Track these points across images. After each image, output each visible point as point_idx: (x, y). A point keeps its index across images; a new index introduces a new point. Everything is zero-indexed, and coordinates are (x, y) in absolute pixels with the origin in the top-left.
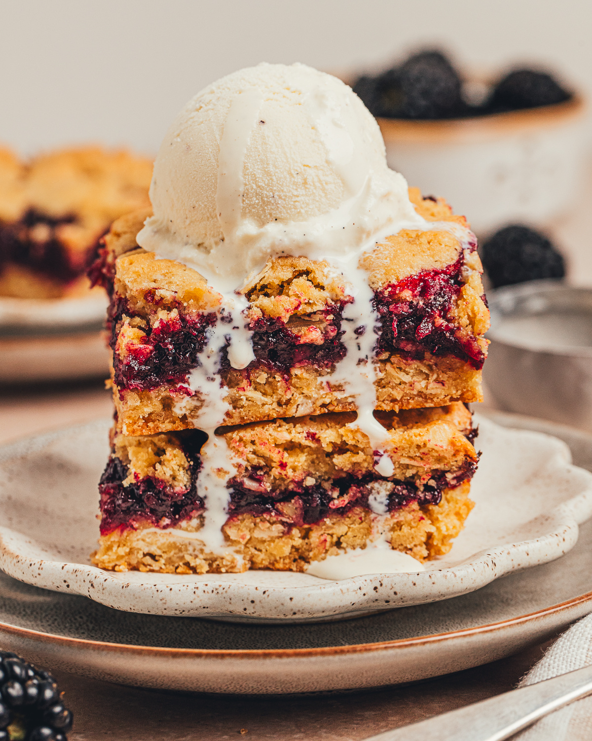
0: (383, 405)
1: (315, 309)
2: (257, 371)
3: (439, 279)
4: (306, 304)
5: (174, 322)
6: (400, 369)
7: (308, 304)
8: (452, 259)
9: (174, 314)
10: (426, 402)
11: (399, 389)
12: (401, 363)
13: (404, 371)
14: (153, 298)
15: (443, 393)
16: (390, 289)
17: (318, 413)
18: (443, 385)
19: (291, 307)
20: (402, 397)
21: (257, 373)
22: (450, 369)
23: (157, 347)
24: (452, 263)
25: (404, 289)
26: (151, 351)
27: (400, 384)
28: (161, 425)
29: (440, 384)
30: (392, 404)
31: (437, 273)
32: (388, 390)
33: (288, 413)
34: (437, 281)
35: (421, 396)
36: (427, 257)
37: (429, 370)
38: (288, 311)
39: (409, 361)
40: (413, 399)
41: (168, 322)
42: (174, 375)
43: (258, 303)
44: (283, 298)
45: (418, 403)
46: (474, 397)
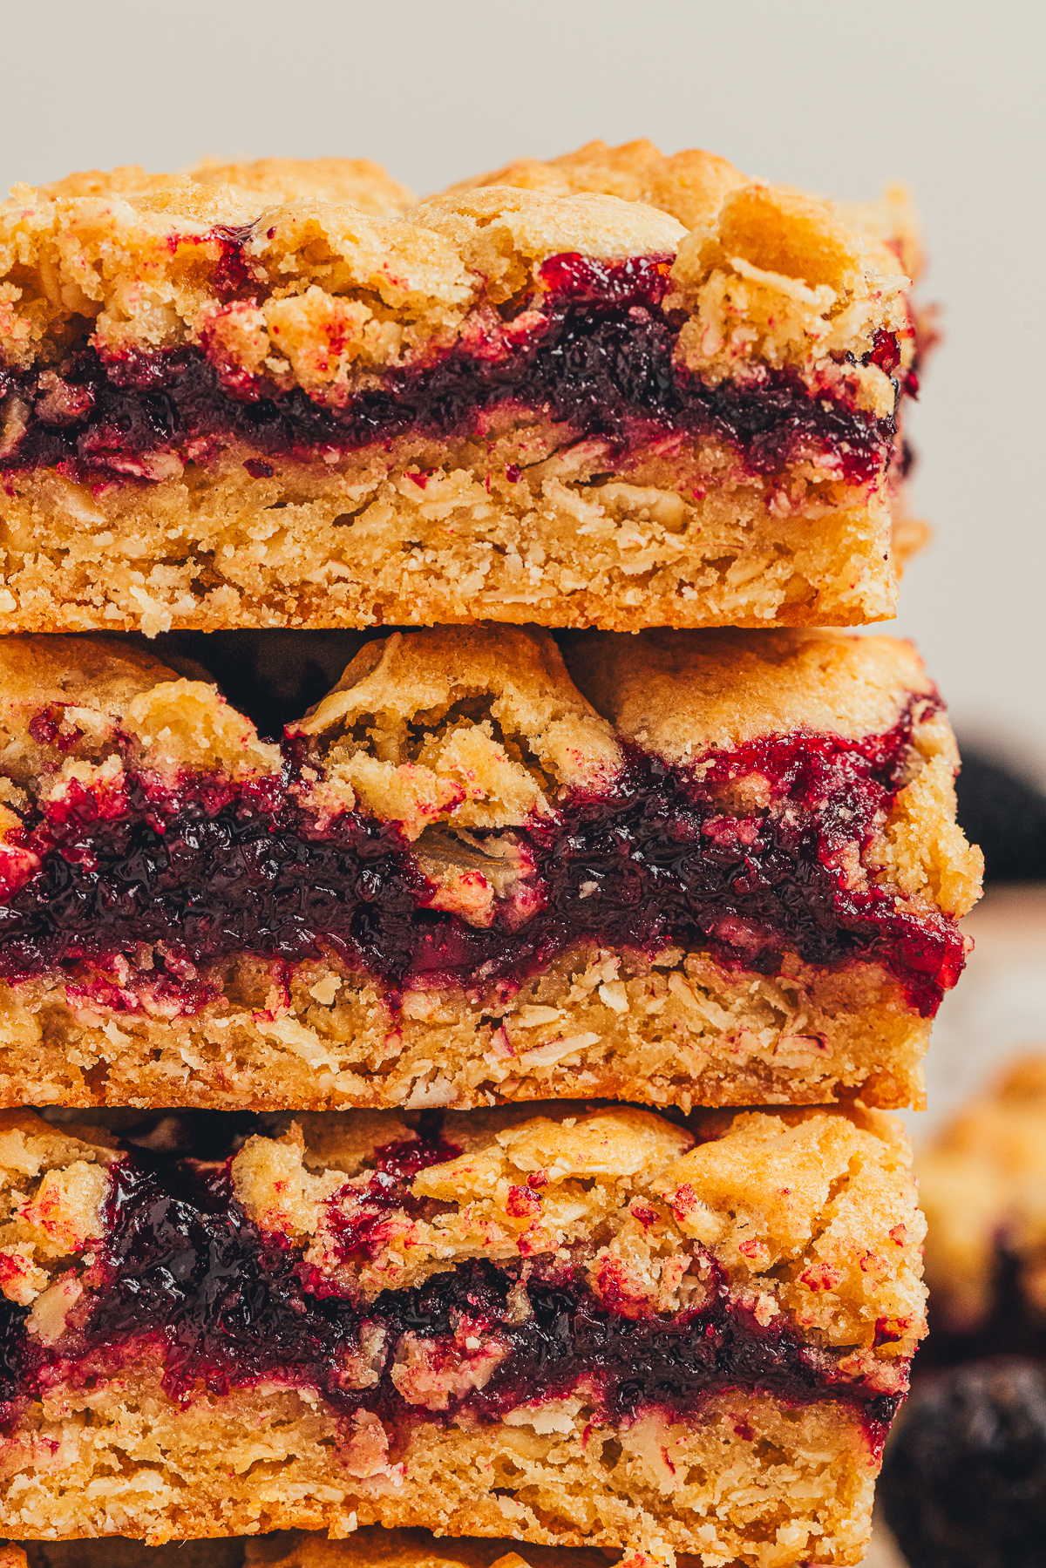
0: (649, 1088)
1: (500, 821)
2: (316, 966)
3: (843, 763)
4: (476, 801)
5: (107, 792)
6: (706, 991)
7: (486, 803)
8: (882, 721)
9: (112, 769)
10: (769, 1089)
11: (697, 1048)
12: (715, 975)
13: (717, 999)
14: (54, 732)
15: (819, 1068)
16: (711, 763)
17: (467, 1105)
18: (821, 1045)
19: (436, 803)
20: (704, 1071)
21: (315, 972)
22: (845, 1005)
23: (47, 863)
24: (881, 730)
25: (750, 769)
26: (32, 871)
27: (702, 1035)
28: (29, 1085)
29: (813, 1043)
30: (673, 1087)
31: (839, 746)
32: (668, 1047)
33: (384, 1096)
34: (839, 766)
35: (755, 1072)
36: (816, 701)
37: (787, 1003)
38: (425, 811)
39: (735, 973)
40: (733, 1080)
41: (92, 788)
42: (84, 947)
43: (348, 768)
44: (420, 771)
45: (747, 1091)
46: (902, 1095)
